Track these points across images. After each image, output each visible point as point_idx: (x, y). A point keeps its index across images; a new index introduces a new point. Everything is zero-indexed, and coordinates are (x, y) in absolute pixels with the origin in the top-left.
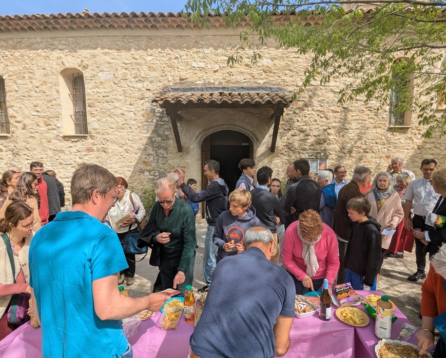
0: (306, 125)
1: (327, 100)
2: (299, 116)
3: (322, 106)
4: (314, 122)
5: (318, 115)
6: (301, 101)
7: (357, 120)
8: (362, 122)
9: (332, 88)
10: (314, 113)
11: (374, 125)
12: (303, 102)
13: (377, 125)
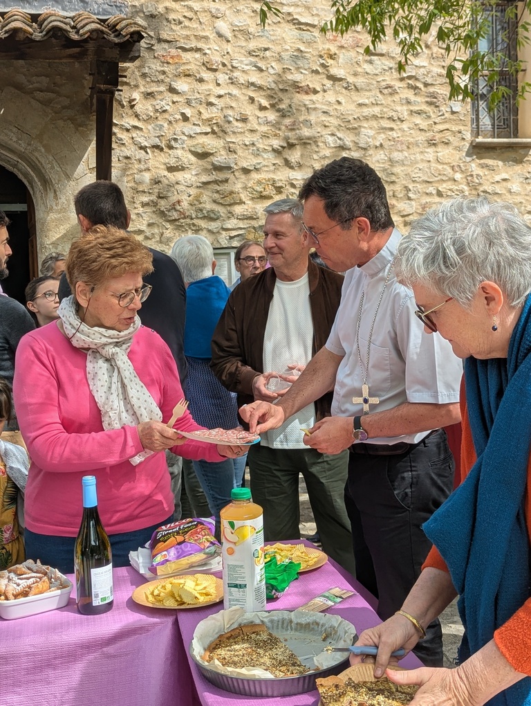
0: (213, 132)
1: (278, 49)
2: (188, 103)
3: (261, 70)
4: (239, 125)
5: (252, 100)
6: (191, 50)
7: (375, 117)
8: (392, 125)
9: (291, 10)
10: (235, 91)
11: (430, 134)
12: (197, 55)
13: (438, 136)
